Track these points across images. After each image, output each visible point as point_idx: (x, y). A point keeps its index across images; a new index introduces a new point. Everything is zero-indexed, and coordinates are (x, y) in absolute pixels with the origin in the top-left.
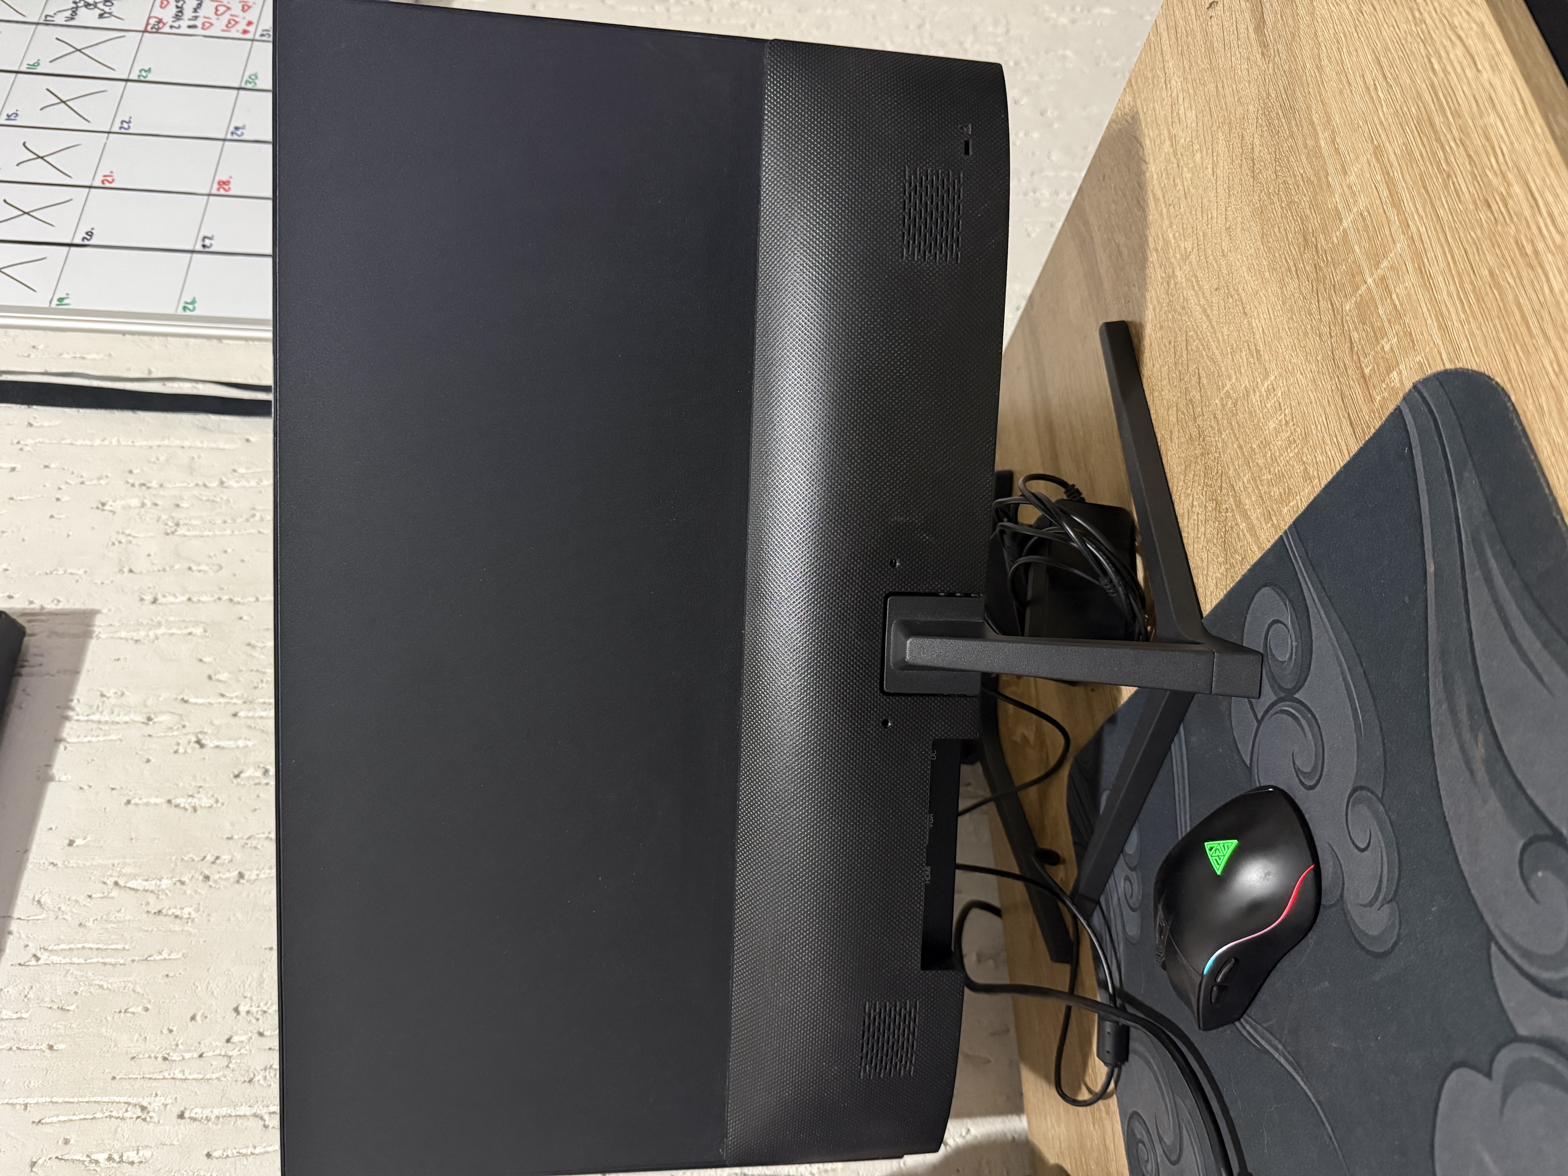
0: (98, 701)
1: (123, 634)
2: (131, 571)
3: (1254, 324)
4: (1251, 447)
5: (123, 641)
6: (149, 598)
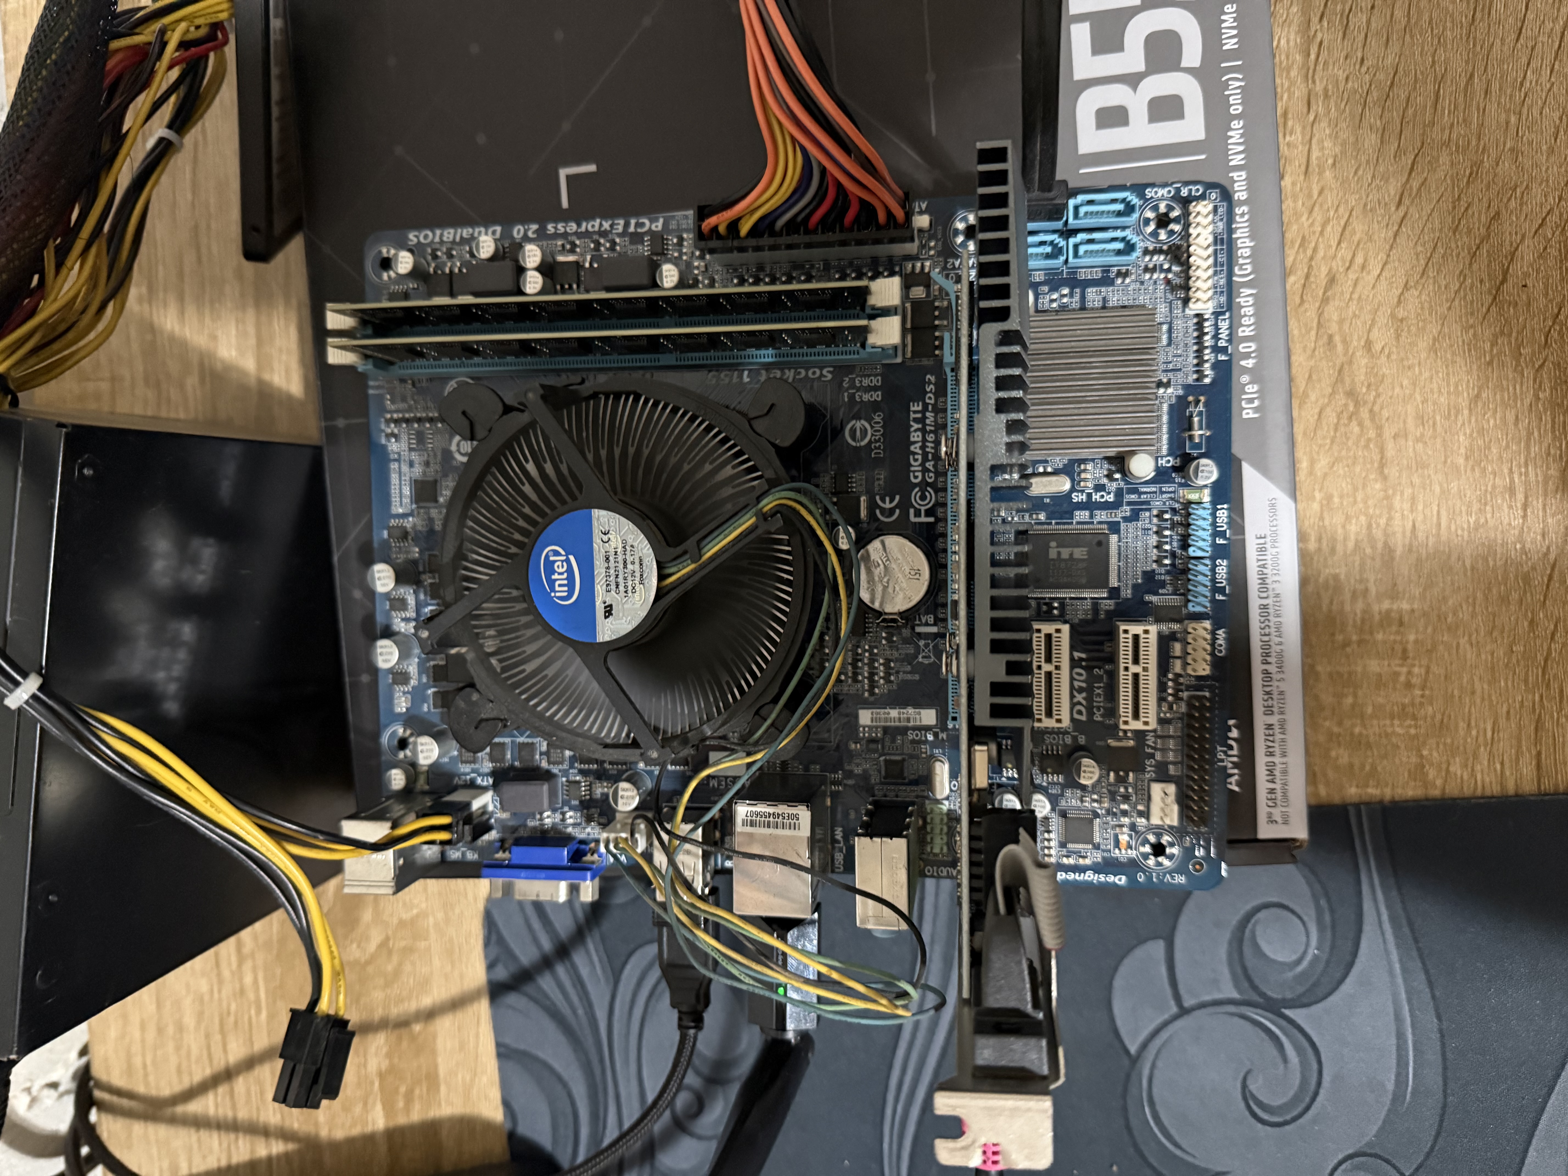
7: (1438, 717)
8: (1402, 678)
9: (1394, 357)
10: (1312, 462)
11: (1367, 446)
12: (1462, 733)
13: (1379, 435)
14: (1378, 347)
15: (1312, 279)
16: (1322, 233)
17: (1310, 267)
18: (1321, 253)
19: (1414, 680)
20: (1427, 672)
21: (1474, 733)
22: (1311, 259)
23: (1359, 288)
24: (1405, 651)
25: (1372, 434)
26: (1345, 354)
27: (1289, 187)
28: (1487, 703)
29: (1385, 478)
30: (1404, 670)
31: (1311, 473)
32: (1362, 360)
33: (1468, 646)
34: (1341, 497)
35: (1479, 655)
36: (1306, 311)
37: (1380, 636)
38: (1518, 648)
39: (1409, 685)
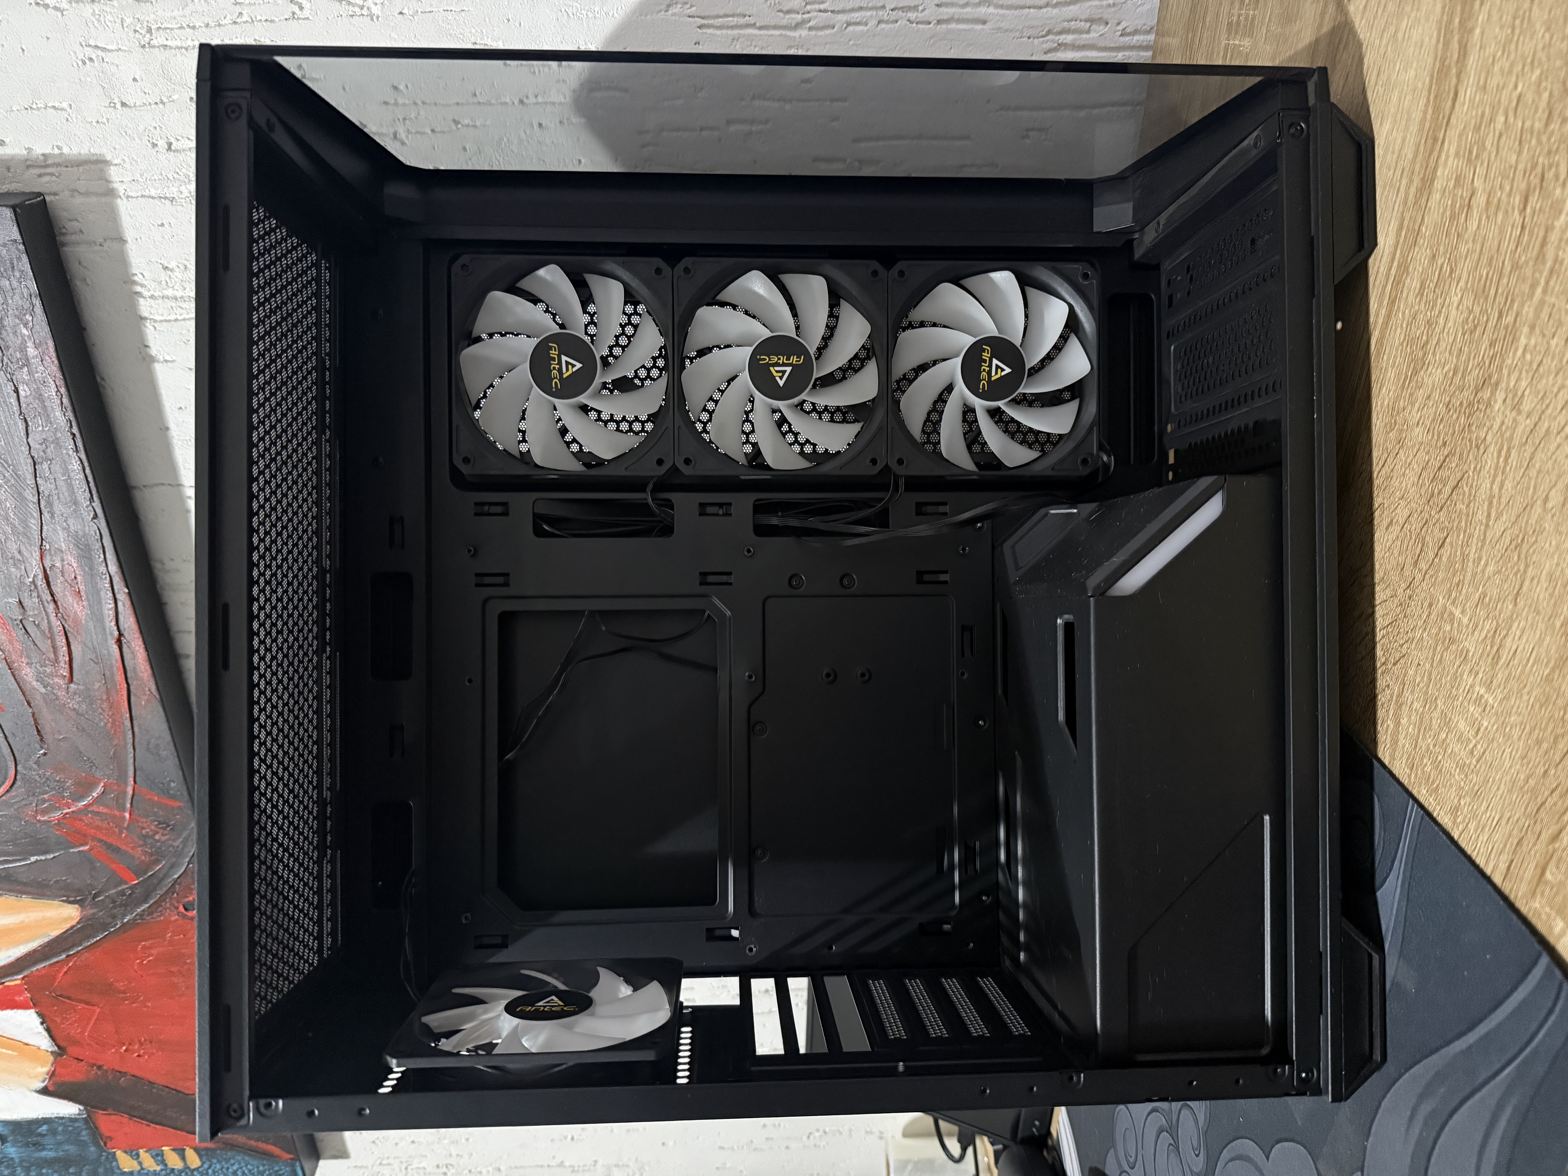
0: (163, 276)
1: (153, 192)
2: (124, 104)
3: (1514, 628)
4: (1436, 699)
5: (157, 202)
6: (162, 144)
7: (1476, 788)
8: (1471, 746)
9: (1555, 519)
10: (1486, 565)
11: (1516, 574)
12: (1483, 808)
13: (1525, 572)
14: (1550, 505)
15: (1537, 428)
16: (1556, 395)
17: (1540, 418)
18: (1550, 411)
19: (1475, 753)
20: (1484, 753)
21: (1488, 814)
22: (1543, 412)
23: (1559, 452)
24: (1479, 730)
25: (1522, 568)
26: (1532, 498)
27: (1554, 346)
28: (1502, 801)
29: (1516, 604)
30: (1474, 741)
31: (1483, 571)
32: (1538, 509)
33: (1508, 756)
34: (1490, 600)
35: (1511, 767)
36: (1525, 450)
37: (1472, 709)
38: (1532, 782)
39: (1472, 752)
